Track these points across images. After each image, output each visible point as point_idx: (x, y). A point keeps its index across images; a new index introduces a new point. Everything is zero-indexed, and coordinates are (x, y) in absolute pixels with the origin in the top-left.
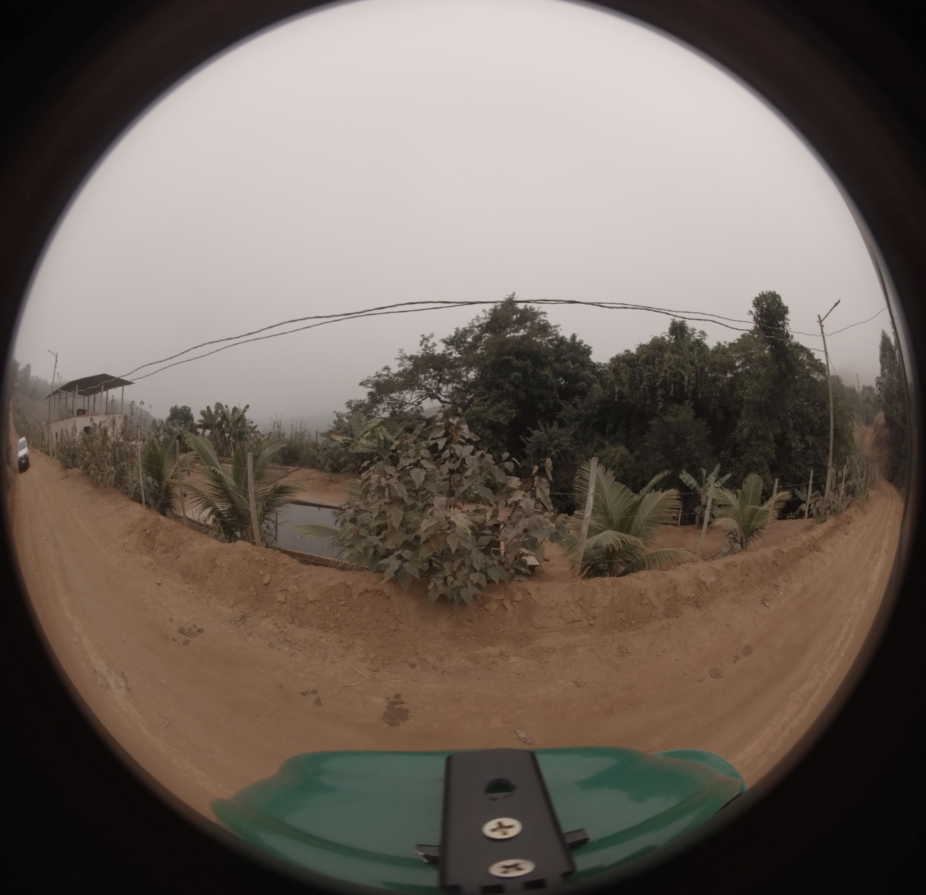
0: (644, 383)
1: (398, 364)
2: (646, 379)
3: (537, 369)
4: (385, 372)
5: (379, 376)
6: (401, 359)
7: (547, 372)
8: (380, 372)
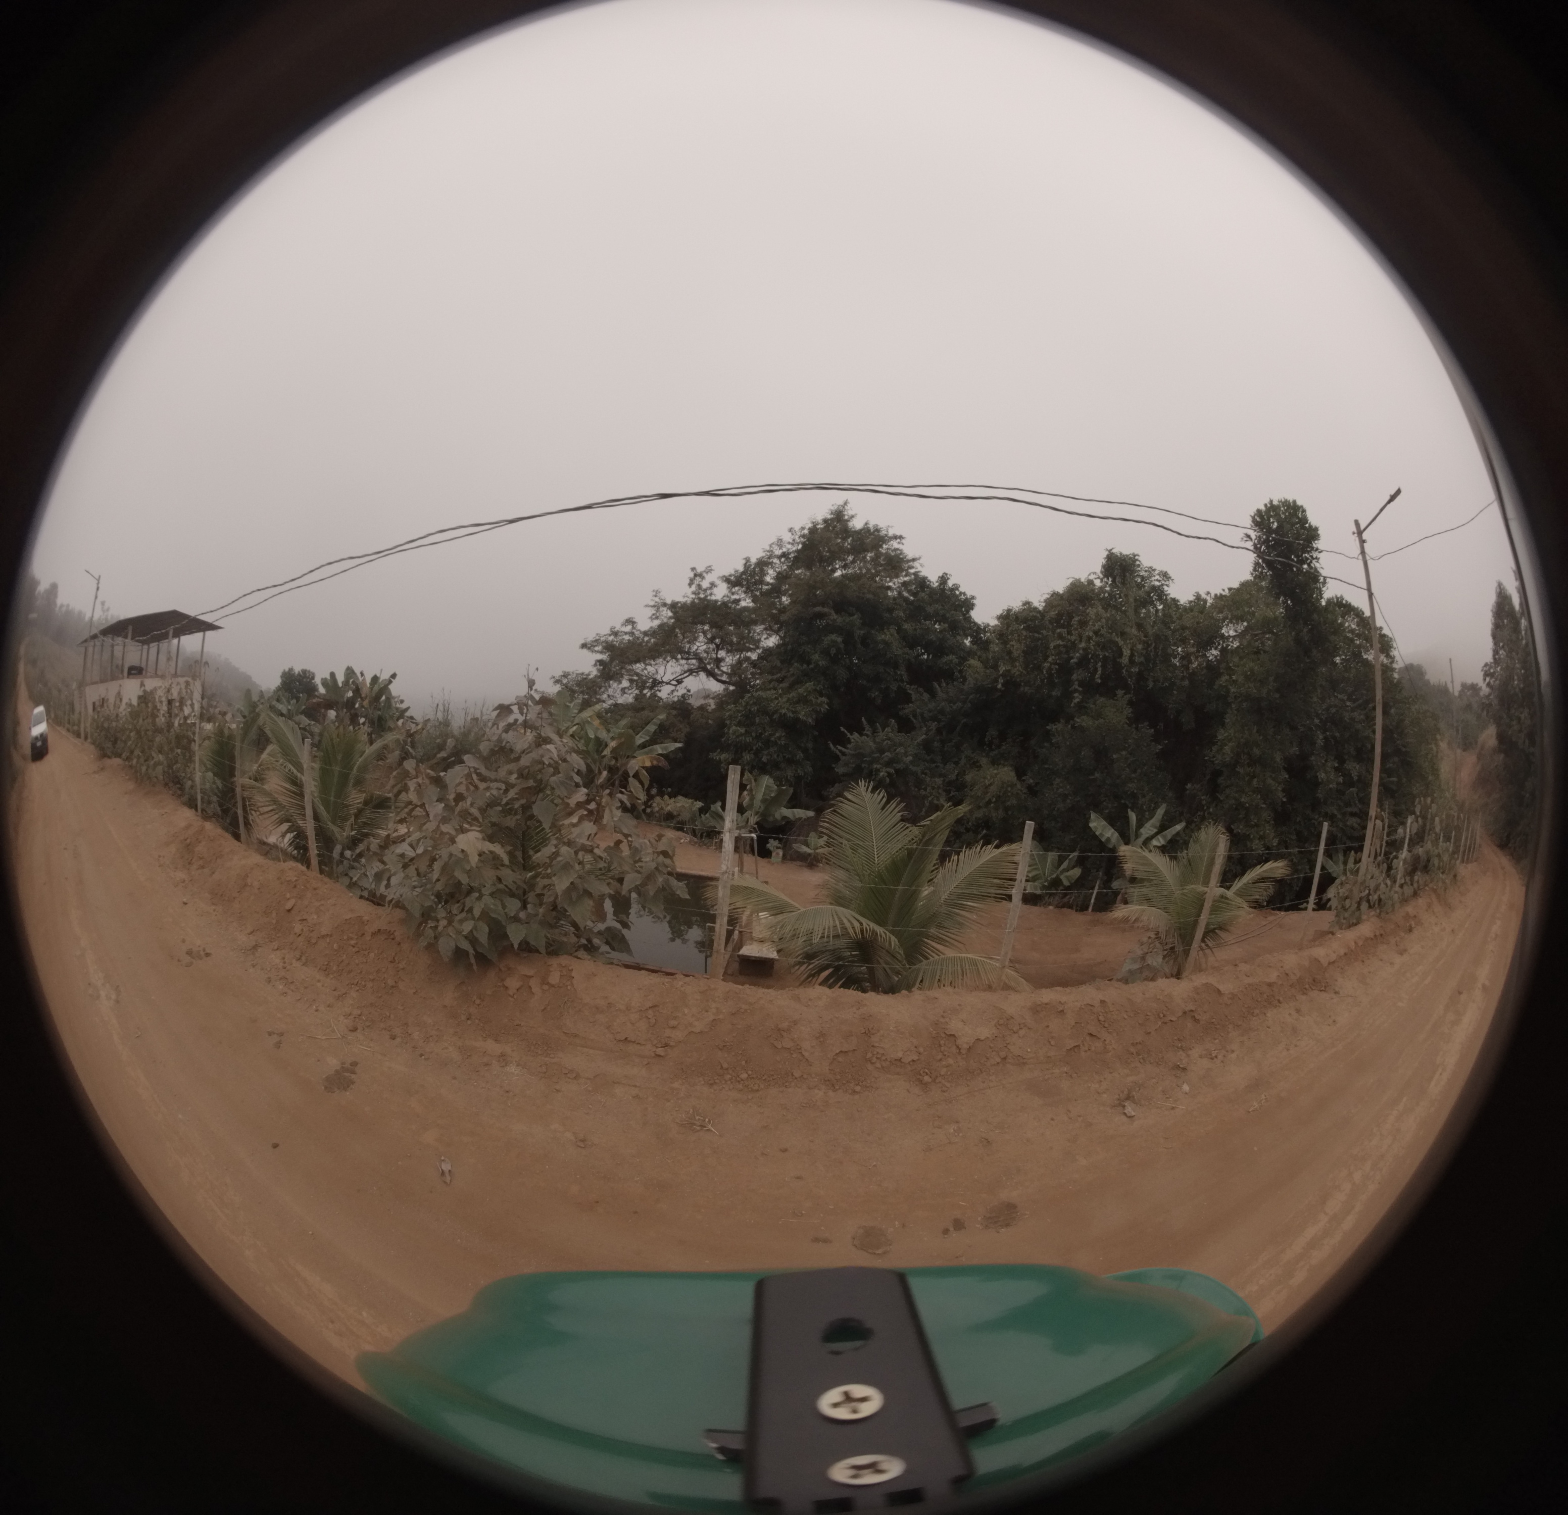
0: (1050, 659)
1: (650, 615)
2: (1053, 652)
3: (873, 632)
4: (628, 628)
5: (616, 634)
6: (657, 607)
7: (889, 636)
8: (618, 627)
